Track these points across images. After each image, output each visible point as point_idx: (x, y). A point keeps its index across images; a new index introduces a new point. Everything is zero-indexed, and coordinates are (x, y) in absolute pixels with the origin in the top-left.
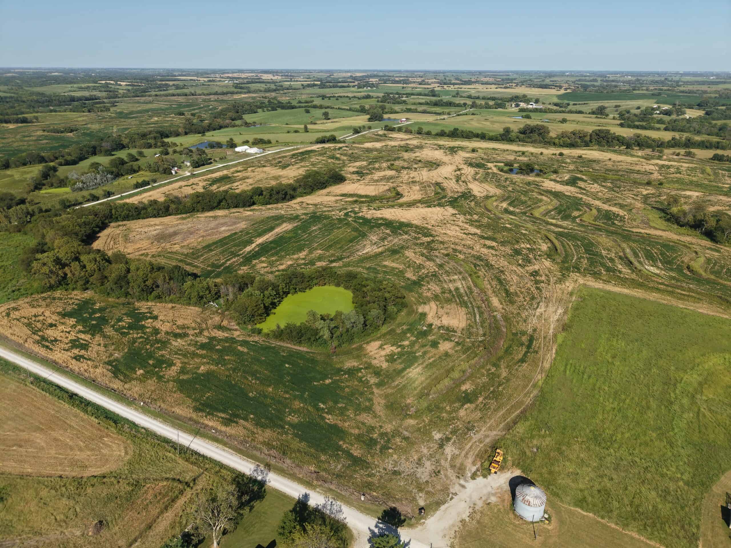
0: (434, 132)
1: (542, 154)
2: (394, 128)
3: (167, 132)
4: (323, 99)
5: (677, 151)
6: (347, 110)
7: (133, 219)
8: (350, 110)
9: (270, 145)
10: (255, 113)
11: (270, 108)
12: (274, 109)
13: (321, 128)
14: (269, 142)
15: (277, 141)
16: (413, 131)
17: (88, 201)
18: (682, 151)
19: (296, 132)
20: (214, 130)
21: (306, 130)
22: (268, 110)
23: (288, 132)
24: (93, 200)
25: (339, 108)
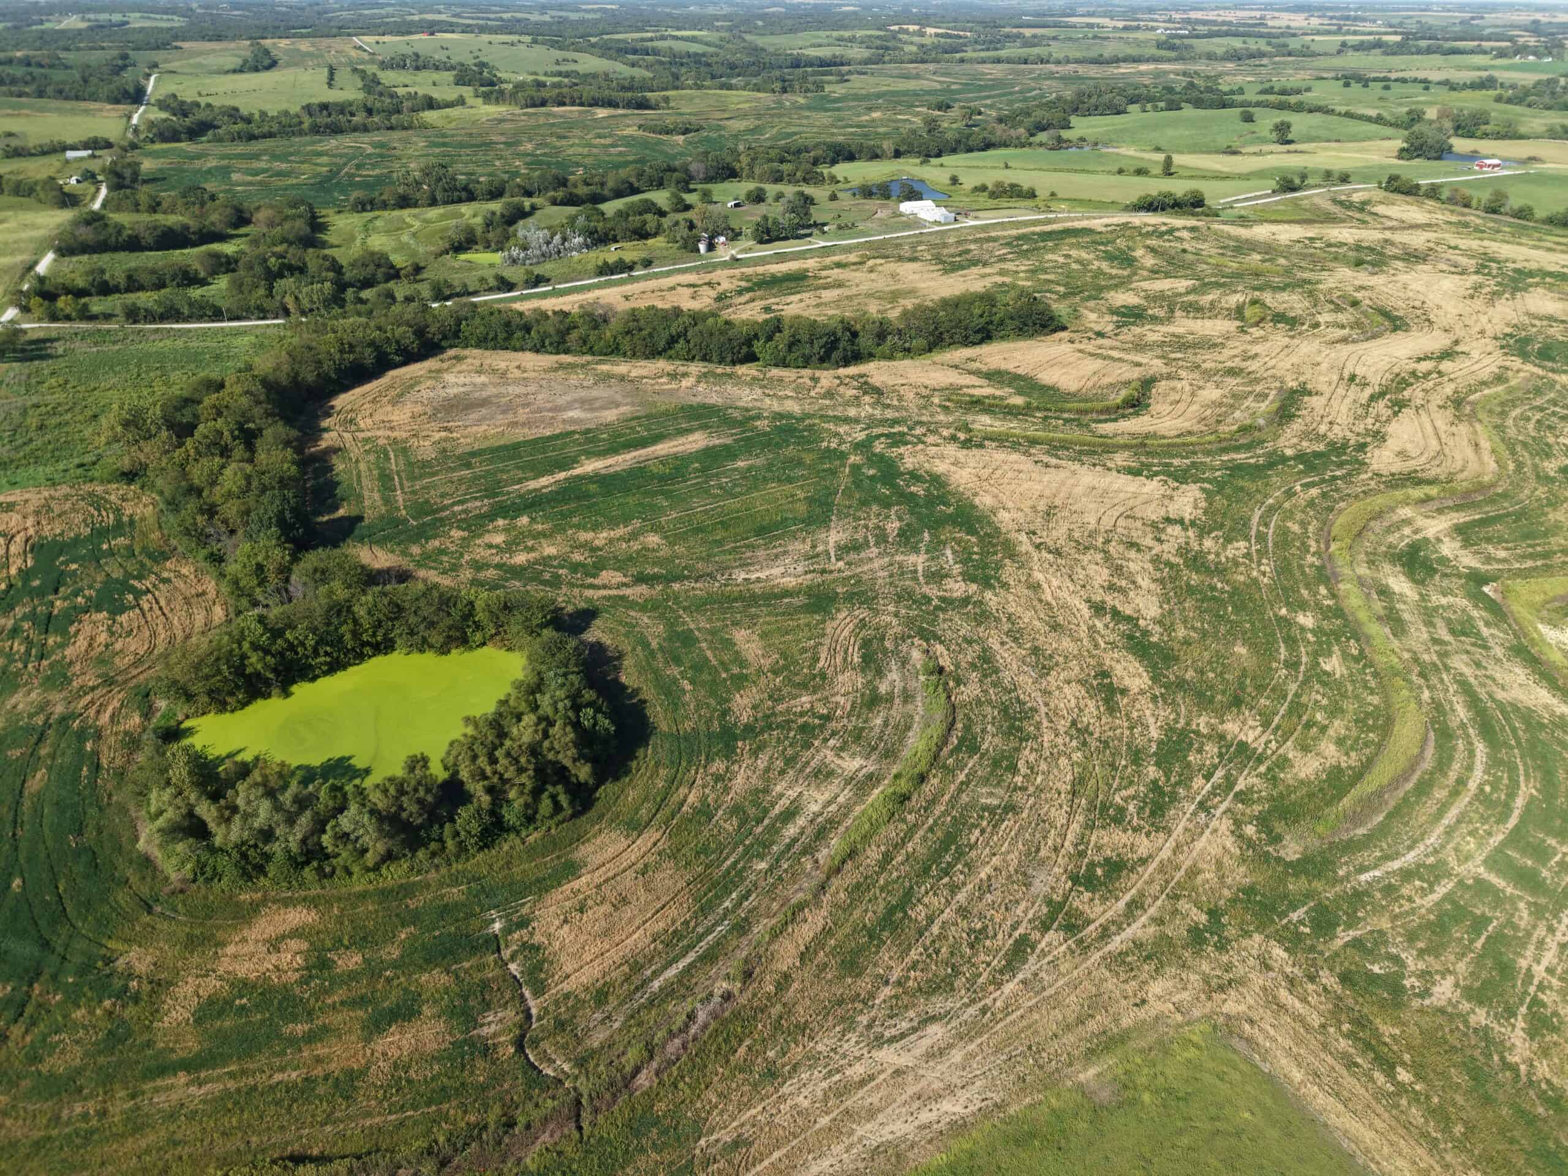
0: (1540, 213)
2: (1418, 186)
3: (853, 148)
4: (1347, 85)
6: (1369, 119)
7: (494, 348)
8: (1379, 120)
9: (1030, 203)
11: (1162, 104)
12: (1173, 106)
13: (1218, 167)
14: (1032, 195)
15: (1053, 194)
16: (1474, 203)
17: (490, 290)
19: (1142, 171)
20: (970, 150)
21: (1168, 170)
22: (1155, 109)
23: (1120, 172)
24: (499, 289)
25: (1348, 115)
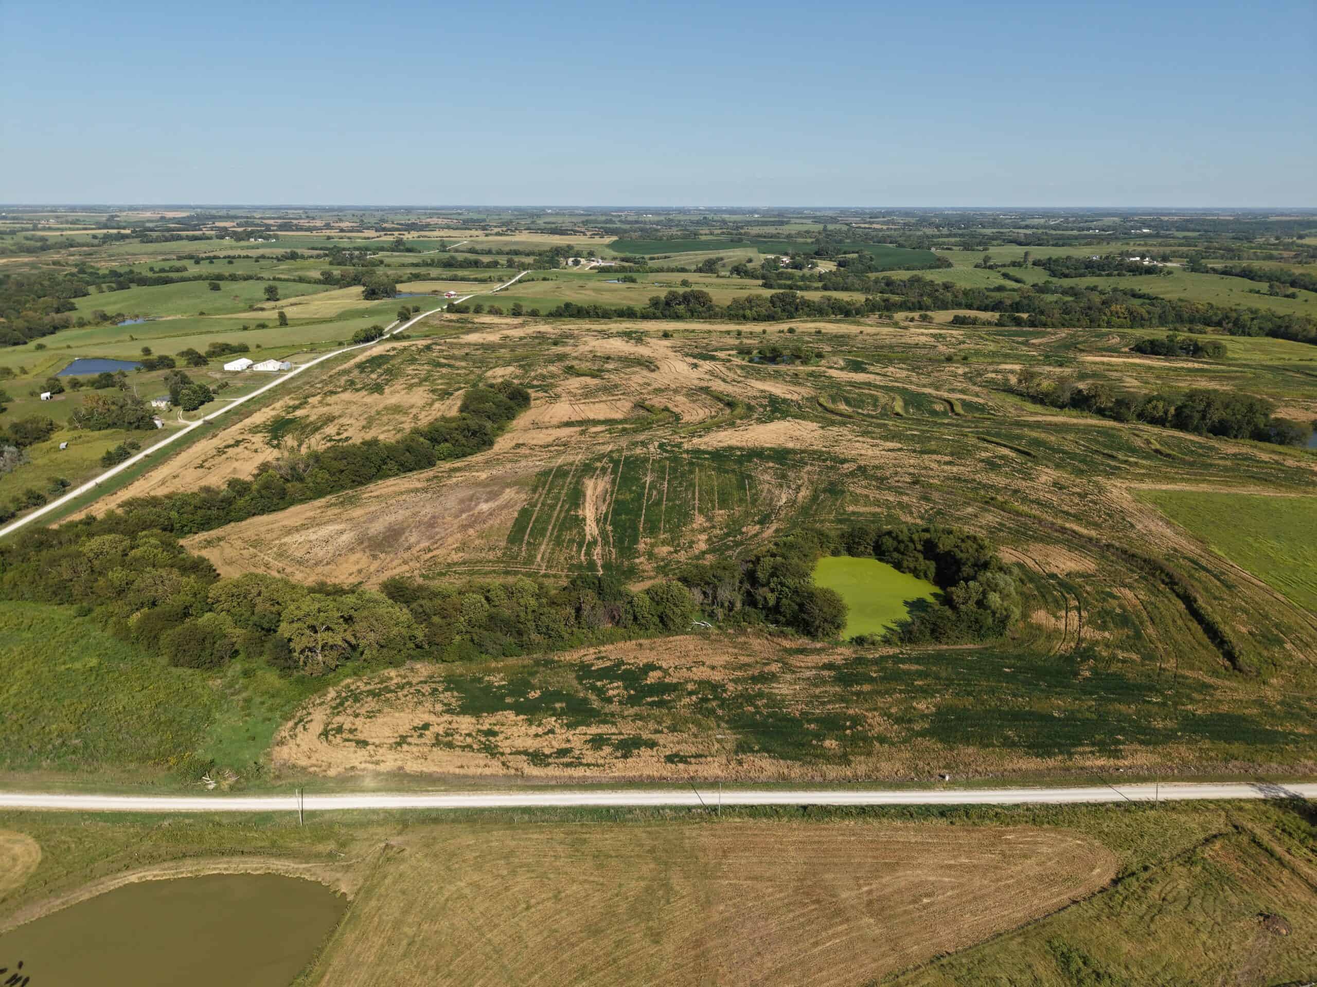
1: (764, 332)
2: (467, 307)
5: (911, 315)
10: (85, 295)
11: (114, 285)
12: (122, 286)
15: (258, 346)
16: (505, 311)
18: (916, 315)
19: (262, 326)
22: (111, 289)
23: (245, 328)
24: (36, 505)
